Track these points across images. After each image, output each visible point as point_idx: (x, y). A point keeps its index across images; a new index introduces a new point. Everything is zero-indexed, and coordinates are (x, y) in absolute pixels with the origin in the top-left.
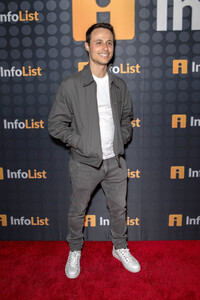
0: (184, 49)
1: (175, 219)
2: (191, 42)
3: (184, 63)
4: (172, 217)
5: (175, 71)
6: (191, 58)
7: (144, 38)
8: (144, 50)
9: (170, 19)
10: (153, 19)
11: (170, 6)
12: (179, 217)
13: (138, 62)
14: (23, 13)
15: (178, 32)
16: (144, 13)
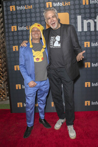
0: (88, 38)
1: (87, 103)
2: (91, 35)
3: (89, 43)
4: (86, 102)
5: (85, 46)
6: (91, 41)
9: (83, 27)
10: (76, 27)
11: (82, 23)
12: (89, 102)
14: (28, 26)
15: (86, 32)
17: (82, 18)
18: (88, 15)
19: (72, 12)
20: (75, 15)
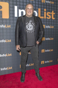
7: (11, 18)
8: (12, 21)
9: (18, 14)
10: (14, 14)
13: (10, 25)
16: (11, 12)
17: (18, 8)
18: (22, 7)
19: (11, 3)
20: (13, 5)
